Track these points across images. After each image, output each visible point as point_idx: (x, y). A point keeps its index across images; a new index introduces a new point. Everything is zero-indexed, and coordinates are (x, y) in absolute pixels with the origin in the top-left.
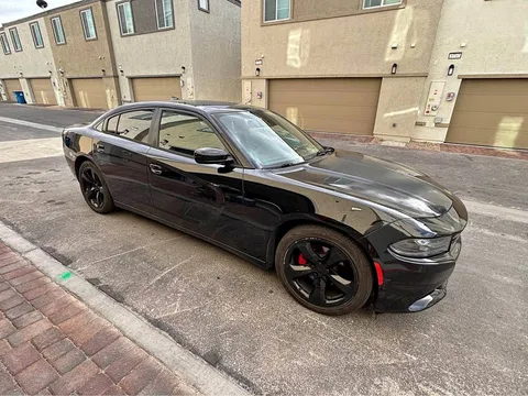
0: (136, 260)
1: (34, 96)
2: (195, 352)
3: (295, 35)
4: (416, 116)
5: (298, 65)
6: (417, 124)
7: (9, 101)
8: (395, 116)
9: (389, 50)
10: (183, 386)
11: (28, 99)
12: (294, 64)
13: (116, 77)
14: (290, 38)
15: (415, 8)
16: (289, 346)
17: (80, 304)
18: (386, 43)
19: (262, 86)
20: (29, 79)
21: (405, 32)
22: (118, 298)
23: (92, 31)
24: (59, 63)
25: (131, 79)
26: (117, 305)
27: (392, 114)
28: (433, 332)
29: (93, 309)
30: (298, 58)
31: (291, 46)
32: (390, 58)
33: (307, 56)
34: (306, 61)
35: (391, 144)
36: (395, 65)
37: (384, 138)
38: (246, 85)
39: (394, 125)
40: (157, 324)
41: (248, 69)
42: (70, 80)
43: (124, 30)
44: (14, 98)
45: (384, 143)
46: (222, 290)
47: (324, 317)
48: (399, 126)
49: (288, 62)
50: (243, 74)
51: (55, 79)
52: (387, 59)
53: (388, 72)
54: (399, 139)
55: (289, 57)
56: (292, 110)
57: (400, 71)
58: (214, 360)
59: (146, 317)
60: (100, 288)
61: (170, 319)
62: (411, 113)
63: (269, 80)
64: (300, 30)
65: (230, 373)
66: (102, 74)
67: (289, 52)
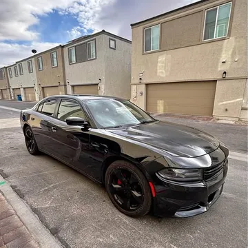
0: (39, 178)
1: (26, 97)
2: (47, 227)
3: (162, 58)
4: (241, 103)
5: (164, 75)
6: (243, 109)
7: (15, 100)
8: (226, 104)
9: (220, 64)
10: (33, 243)
11: (23, 98)
12: (161, 75)
13: (65, 85)
14: (159, 60)
15: (236, 38)
16: (99, 231)
17: (3, 197)
18: (218, 59)
19: (143, 88)
20: (24, 88)
21: (230, 52)
22: (21, 196)
23: (55, 63)
24: (39, 79)
25: (73, 86)
26: (20, 199)
27: (224, 103)
28: (197, 235)
29: (7, 200)
30: (164, 71)
31: (159, 64)
32: (221, 68)
33: (169, 69)
34: (168, 73)
35: (224, 122)
36: (225, 73)
37: (220, 118)
38: (134, 87)
39: (226, 110)
40: (35, 211)
41: (135, 79)
42: (43, 88)
43: (70, 61)
44: (17, 98)
45: (219, 121)
46: (77, 197)
47: (129, 218)
48: (229, 111)
49: (158, 74)
50: (132, 82)
51: (36, 88)
52: (219, 69)
53: (221, 77)
54: (230, 119)
55: (158, 71)
56: (161, 101)
57: (228, 76)
58: (54, 232)
59: (31, 207)
60: (15, 191)
61: (42, 209)
62: (238, 102)
63: (147, 85)
64: (165, 55)
65: (60, 239)
66: (58, 84)
67: (158, 68)
